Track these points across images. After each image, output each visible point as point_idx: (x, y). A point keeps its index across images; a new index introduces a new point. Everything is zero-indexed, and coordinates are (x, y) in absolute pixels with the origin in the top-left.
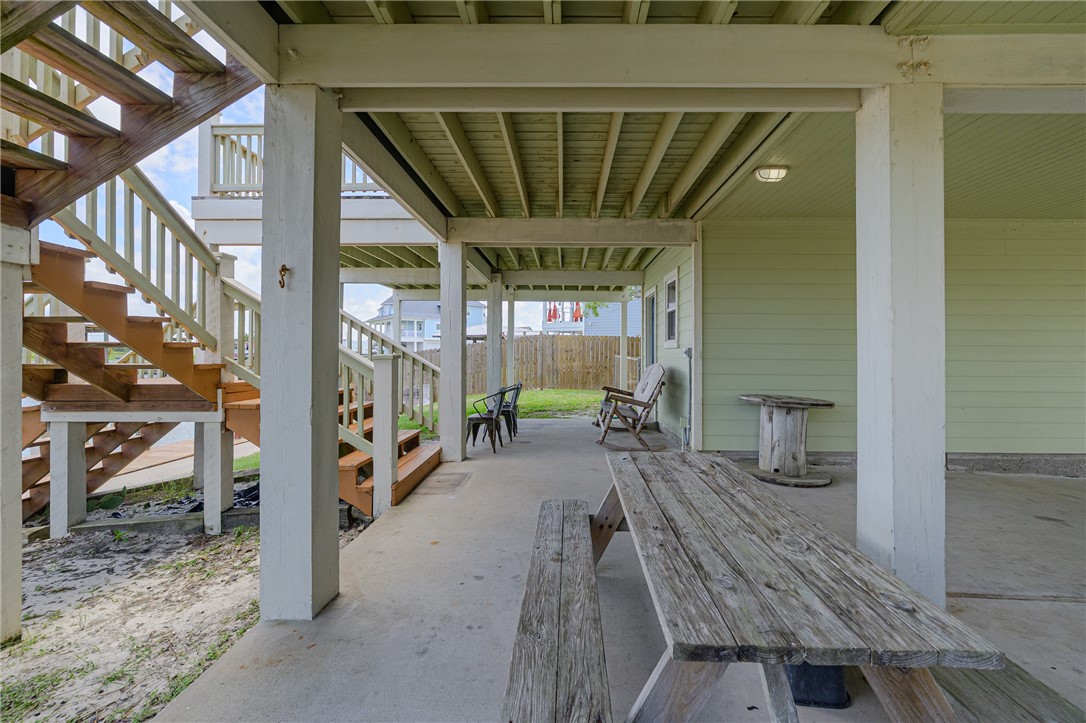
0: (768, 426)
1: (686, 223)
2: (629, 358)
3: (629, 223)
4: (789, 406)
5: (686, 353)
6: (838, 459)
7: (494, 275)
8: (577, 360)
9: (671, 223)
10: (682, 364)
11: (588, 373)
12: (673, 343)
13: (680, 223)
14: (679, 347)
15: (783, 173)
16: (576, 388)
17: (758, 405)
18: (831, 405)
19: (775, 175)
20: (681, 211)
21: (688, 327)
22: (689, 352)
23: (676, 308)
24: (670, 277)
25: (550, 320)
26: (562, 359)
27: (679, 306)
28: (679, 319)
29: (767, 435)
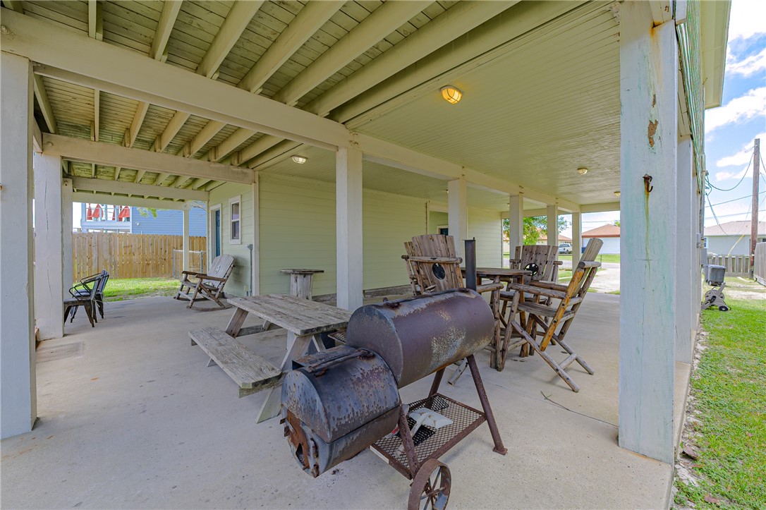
0: (295, 284)
1: (249, 171)
2: (191, 251)
3: (213, 165)
4: (305, 274)
5: (248, 247)
6: (325, 299)
7: (66, 179)
8: (137, 254)
9: (240, 170)
10: (244, 254)
11: (148, 264)
12: (237, 241)
13: (246, 170)
14: (242, 243)
15: (305, 160)
16: (136, 277)
17: (290, 274)
18: (323, 271)
19: (301, 160)
20: (247, 164)
21: (249, 233)
22: (250, 247)
23: (239, 219)
24: (237, 200)
25: (91, 218)
26: (120, 253)
27: (241, 219)
28: (242, 227)
29: (294, 290)
